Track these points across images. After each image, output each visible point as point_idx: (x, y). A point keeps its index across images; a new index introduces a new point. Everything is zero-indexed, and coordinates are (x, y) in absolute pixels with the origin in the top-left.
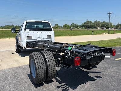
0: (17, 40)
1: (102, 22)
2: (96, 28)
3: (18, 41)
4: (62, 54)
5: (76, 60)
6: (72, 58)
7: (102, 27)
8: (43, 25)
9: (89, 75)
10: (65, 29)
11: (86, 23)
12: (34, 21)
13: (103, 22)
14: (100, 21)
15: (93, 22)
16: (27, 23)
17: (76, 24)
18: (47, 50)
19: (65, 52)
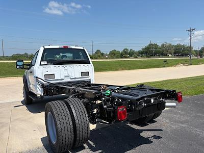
0: (26, 82)
1: (176, 44)
2: (166, 55)
3: (28, 84)
4: (99, 102)
5: (119, 111)
6: (114, 108)
7: (175, 53)
8: (72, 55)
9: (141, 134)
10: (113, 58)
11: (147, 48)
12: (58, 47)
13: (178, 46)
14: (173, 44)
15: (160, 45)
16: (45, 50)
17: (131, 50)
18: (75, 96)
19: (104, 99)
